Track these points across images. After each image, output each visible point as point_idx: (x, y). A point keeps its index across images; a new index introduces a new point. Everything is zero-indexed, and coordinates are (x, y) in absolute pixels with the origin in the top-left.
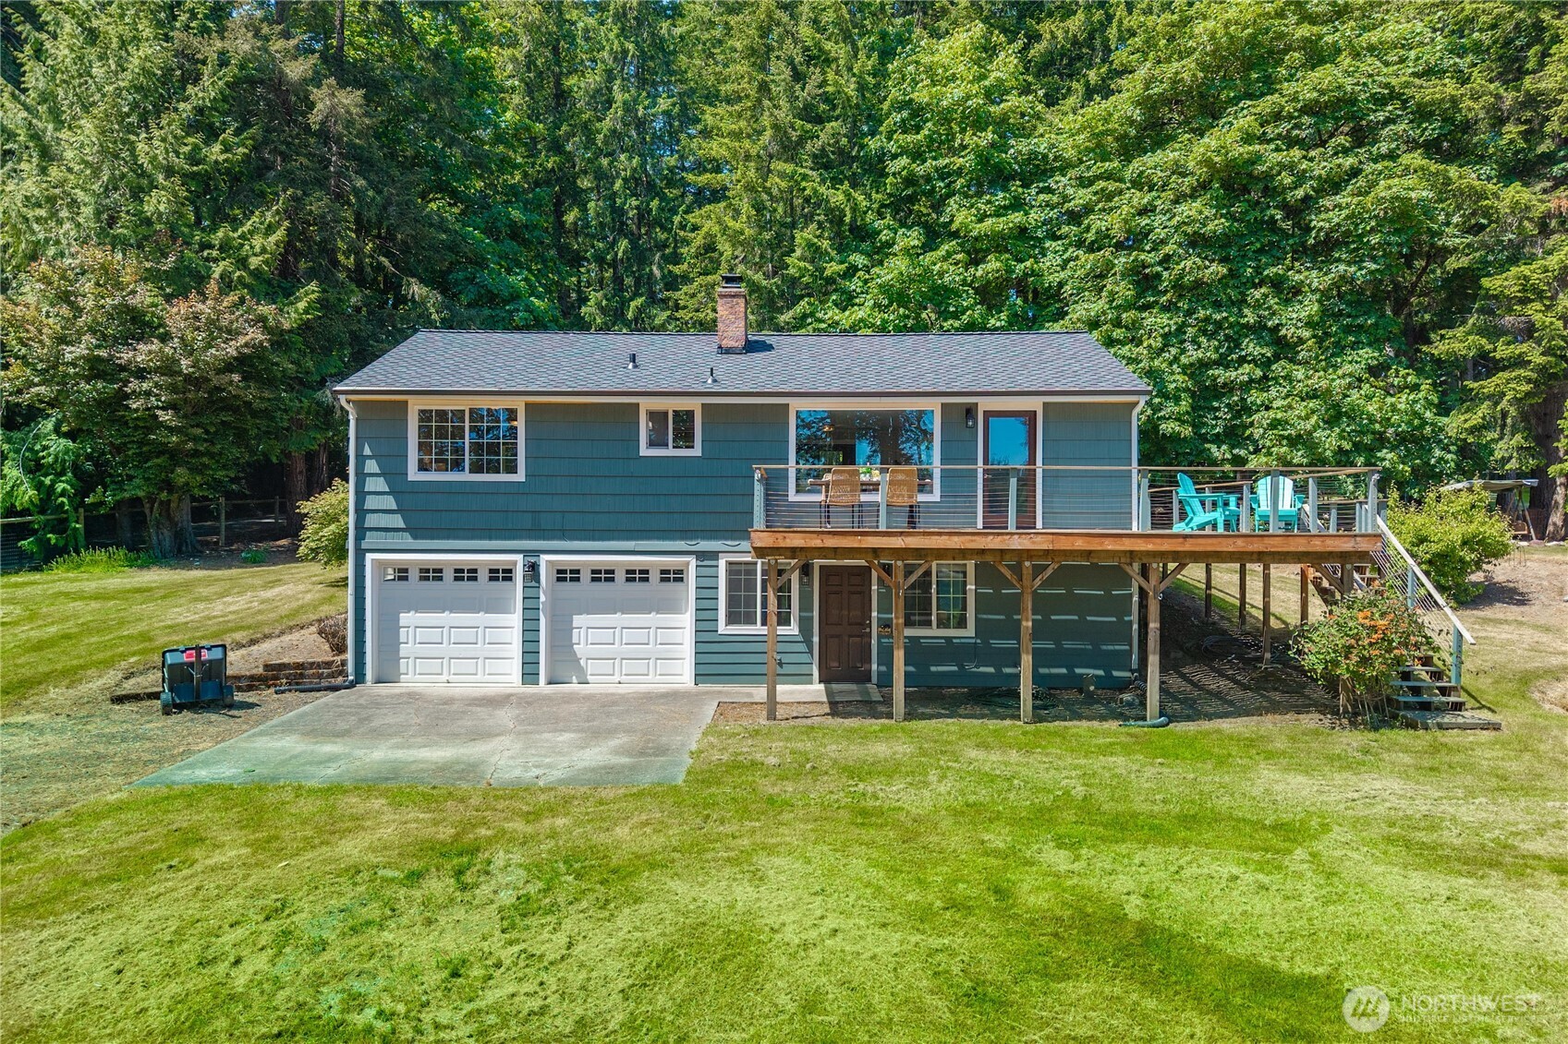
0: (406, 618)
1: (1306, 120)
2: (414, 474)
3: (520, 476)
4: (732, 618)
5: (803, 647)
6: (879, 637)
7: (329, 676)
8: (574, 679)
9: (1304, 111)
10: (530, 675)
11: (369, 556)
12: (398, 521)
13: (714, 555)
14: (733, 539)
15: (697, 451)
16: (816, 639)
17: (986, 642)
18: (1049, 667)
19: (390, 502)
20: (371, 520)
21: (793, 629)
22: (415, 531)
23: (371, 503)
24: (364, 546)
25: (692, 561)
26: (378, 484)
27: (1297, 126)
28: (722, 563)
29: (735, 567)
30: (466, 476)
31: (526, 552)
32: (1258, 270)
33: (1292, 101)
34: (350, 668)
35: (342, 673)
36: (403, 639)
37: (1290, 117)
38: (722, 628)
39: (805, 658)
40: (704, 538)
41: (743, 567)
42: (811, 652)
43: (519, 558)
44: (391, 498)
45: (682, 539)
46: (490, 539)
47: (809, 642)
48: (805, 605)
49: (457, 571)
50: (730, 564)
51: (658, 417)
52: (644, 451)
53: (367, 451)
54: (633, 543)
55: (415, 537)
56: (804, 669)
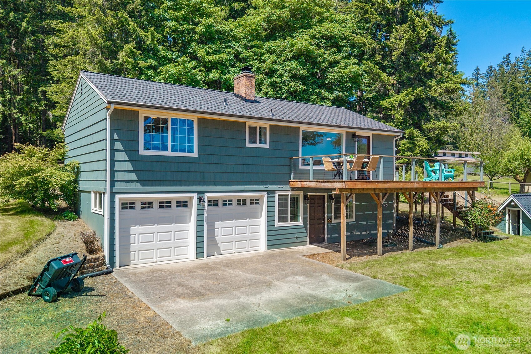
0: (134, 229)
1: (323, 41)
2: (142, 151)
3: (195, 154)
4: (280, 220)
5: (304, 230)
6: (328, 224)
7: (98, 266)
8: (216, 253)
9: (322, 37)
10: (199, 253)
11: (117, 197)
12: (133, 176)
13: (273, 192)
14: (281, 184)
15: (267, 146)
16: (308, 226)
17: (358, 223)
18: (374, 231)
19: (129, 166)
20: (118, 176)
21: (300, 222)
22: (143, 182)
23: (118, 166)
24: (114, 191)
25: (266, 195)
26: (122, 156)
27: (321, 42)
28: (277, 195)
29: (281, 197)
30: (169, 153)
31: (198, 192)
32: (313, 90)
33: (319, 33)
34: (107, 260)
35: (104, 263)
36: (132, 241)
37: (318, 39)
38: (277, 224)
39: (305, 234)
40: (270, 184)
41: (283, 197)
42: (307, 232)
43: (195, 195)
44: (129, 164)
45: (262, 185)
46: (181, 185)
47: (306, 228)
48: (305, 213)
49: (160, 203)
50: (279, 195)
51: (253, 130)
52: (248, 145)
53: (116, 137)
54: (244, 187)
55: (143, 185)
56: (304, 239)
